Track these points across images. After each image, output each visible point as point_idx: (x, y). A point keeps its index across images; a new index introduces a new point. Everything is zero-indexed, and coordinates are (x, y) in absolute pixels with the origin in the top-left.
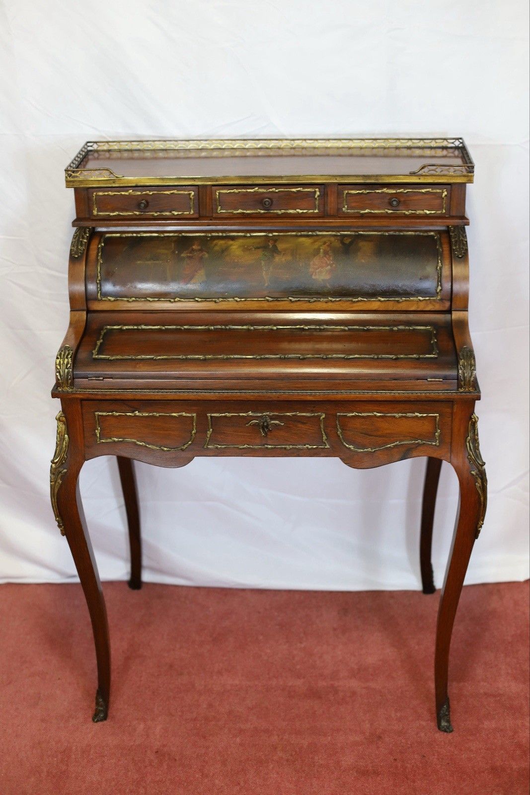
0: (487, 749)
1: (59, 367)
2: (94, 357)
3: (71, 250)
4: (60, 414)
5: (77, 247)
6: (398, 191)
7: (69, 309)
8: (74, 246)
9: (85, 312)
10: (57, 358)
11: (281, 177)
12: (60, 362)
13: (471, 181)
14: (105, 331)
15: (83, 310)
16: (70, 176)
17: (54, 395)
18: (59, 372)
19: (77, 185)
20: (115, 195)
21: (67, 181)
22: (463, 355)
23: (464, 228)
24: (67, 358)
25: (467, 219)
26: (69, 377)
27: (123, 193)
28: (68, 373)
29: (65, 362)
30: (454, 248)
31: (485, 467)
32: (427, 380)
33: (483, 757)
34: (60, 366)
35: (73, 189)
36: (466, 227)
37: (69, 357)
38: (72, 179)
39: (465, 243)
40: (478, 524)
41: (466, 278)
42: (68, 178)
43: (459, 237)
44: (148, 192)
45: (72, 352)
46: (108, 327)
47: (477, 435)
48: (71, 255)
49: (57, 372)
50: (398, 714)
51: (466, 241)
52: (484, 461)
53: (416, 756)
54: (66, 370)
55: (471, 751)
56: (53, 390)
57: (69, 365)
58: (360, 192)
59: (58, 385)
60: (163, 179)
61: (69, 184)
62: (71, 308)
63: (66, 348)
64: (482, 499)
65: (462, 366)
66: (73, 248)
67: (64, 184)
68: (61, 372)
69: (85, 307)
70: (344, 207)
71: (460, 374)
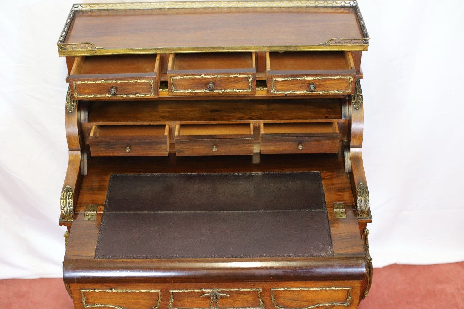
1: (63, 206)
3: (66, 106)
4: (66, 233)
7: (68, 150)
8: (68, 103)
9: (80, 152)
10: (61, 199)
11: (223, 48)
12: (63, 202)
13: (366, 50)
15: (78, 150)
16: (61, 48)
17: (61, 224)
19: (68, 55)
21: (59, 52)
22: (360, 192)
23: (359, 81)
24: (68, 199)
25: (362, 74)
26: (71, 212)
28: (70, 210)
29: (68, 202)
30: (353, 102)
31: (372, 261)
34: (64, 205)
35: (65, 57)
36: (360, 80)
37: (70, 197)
38: (63, 50)
39: (361, 97)
42: (60, 50)
43: (356, 93)
45: (72, 192)
48: (66, 110)
49: (62, 209)
51: (362, 96)
52: (372, 257)
54: (69, 208)
56: (60, 220)
57: (70, 204)
59: (62, 217)
60: (133, 50)
61: (61, 54)
63: (67, 189)
64: (369, 280)
65: (360, 201)
66: (67, 104)
67: (58, 54)
68: (65, 210)
69: (80, 148)
70: (272, 90)
71: (358, 207)
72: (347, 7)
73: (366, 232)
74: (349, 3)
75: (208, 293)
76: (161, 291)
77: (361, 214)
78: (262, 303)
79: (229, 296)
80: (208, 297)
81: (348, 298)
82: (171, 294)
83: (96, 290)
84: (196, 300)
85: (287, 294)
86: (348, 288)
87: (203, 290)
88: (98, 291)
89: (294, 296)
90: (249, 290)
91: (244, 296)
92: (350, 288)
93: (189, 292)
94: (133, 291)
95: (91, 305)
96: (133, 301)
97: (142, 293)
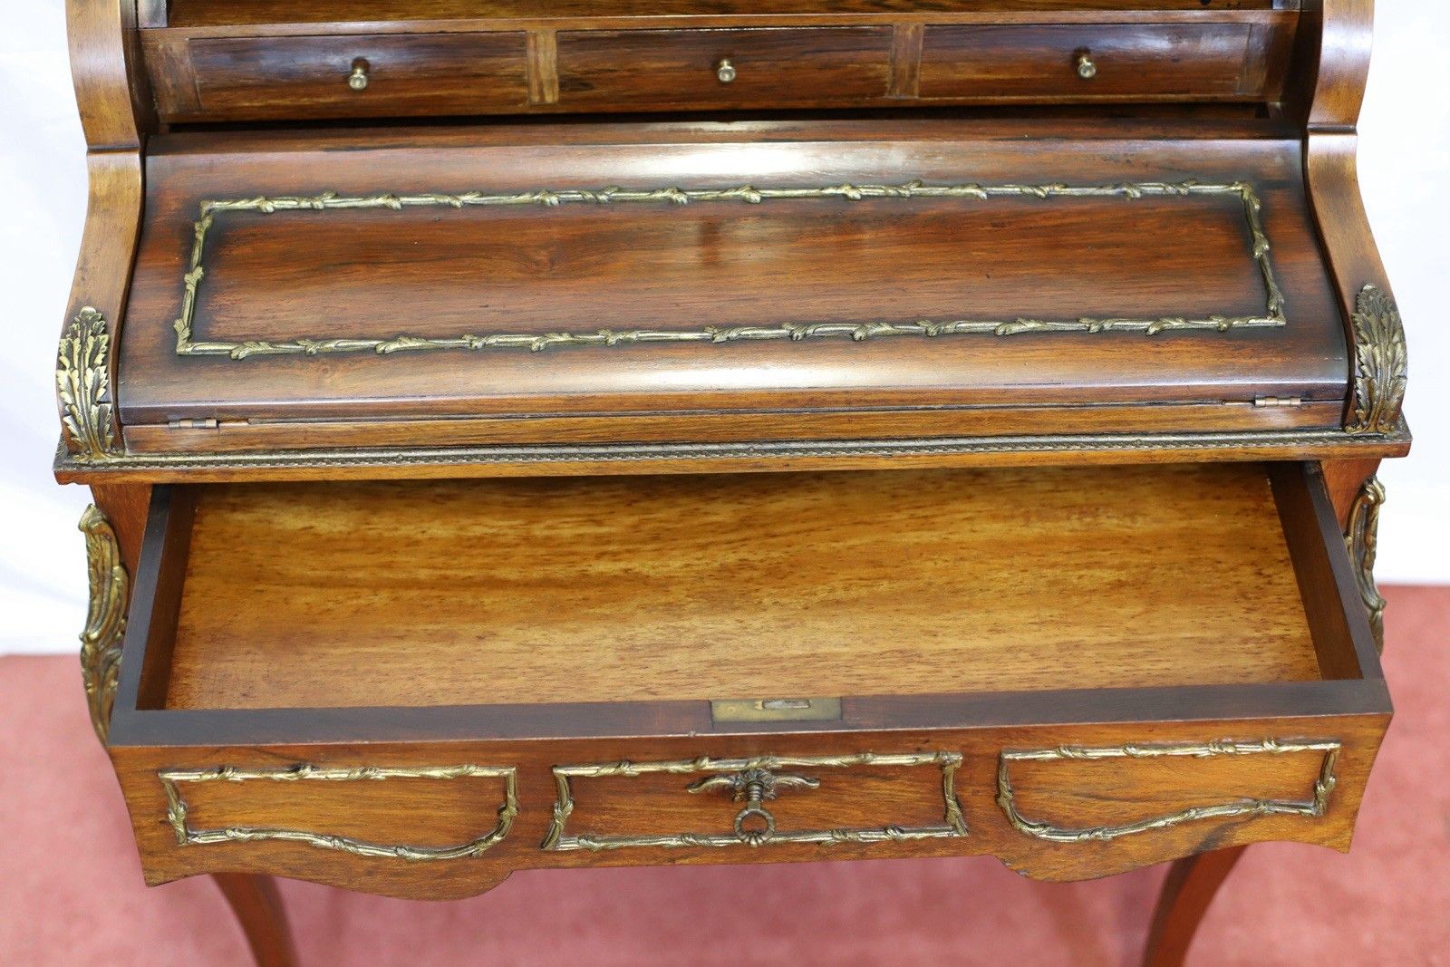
1: (69, 400)
2: (180, 350)
4: (87, 515)
7: (85, 147)
9: (136, 157)
10: (61, 366)
12: (70, 380)
14: (207, 222)
15: (129, 150)
17: (62, 478)
18: (72, 414)
22: (1368, 327)
24: (92, 366)
26: (108, 426)
28: (101, 415)
29: (89, 383)
32: (1253, 402)
34: (73, 394)
37: (99, 360)
45: (106, 336)
46: (217, 205)
47: (1374, 534)
49: (64, 414)
52: (1382, 597)
54: (95, 409)
56: (58, 458)
57: (102, 391)
59: (69, 446)
62: (88, 145)
63: (86, 322)
65: (1369, 366)
68: (78, 415)
69: (136, 140)
71: (1359, 392)
73: (1375, 492)
75: (726, 774)
76: (519, 772)
77: (1367, 418)
78: (954, 809)
79: (815, 785)
80: (726, 793)
81: (1324, 782)
82: (563, 782)
83: (228, 774)
84: (670, 806)
85: (1067, 773)
86: (1332, 746)
87: (707, 765)
88: (239, 777)
89: (1094, 779)
90: (905, 760)
91: (883, 785)
92: (1338, 746)
93: (643, 774)
94: (392, 773)
95: (209, 832)
96: (395, 812)
97: (433, 778)
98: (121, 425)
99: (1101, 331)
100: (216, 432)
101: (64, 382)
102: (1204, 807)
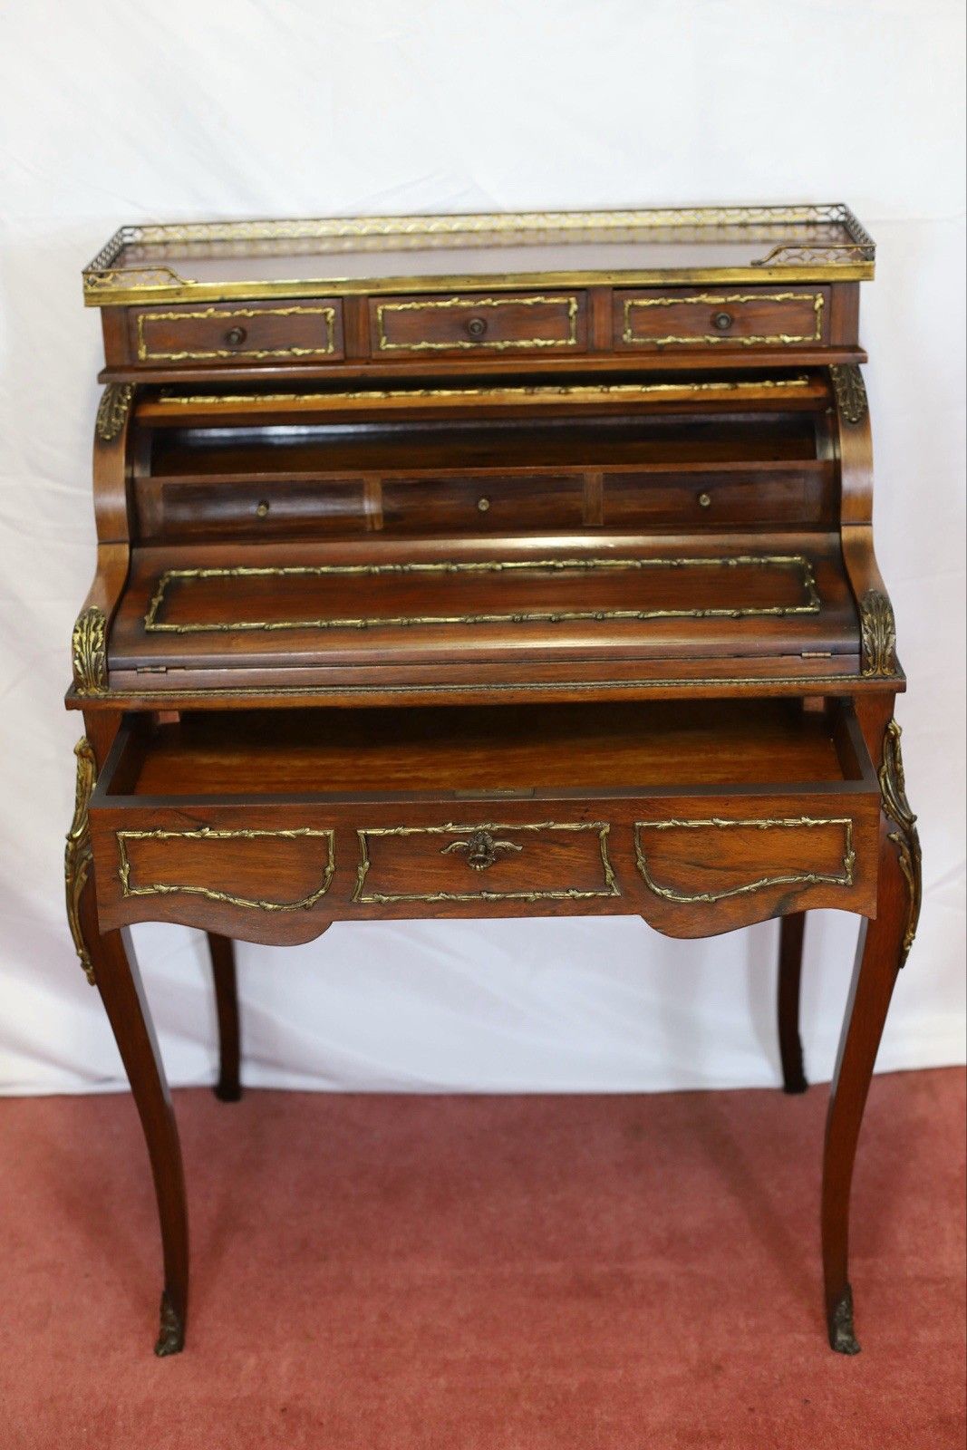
0: (929, 1384)
1: (79, 649)
2: (147, 627)
3: (97, 426)
4: (80, 743)
5: (109, 421)
6: (730, 299)
7: (95, 540)
8: (102, 419)
9: (126, 547)
10: (76, 631)
11: (502, 277)
12: (81, 638)
13: (868, 276)
14: (167, 580)
15: (122, 542)
16: (93, 283)
17: (70, 705)
18: (80, 659)
19: (106, 301)
20: (180, 319)
21: (87, 295)
22: (870, 606)
23: (858, 369)
24: (95, 630)
25: (861, 351)
26: (100, 667)
27: (196, 315)
28: (97, 659)
29: (92, 639)
30: (842, 404)
31: (917, 824)
32: (801, 655)
33: (922, 1399)
34: (81, 646)
35: (99, 310)
36: (862, 367)
37: (99, 627)
38: (95, 290)
39: (862, 394)
40: (904, 938)
41: (866, 463)
42: (89, 287)
43: (850, 384)
44: (244, 311)
45: (104, 619)
46: (173, 573)
47: (900, 762)
48: (97, 435)
49: (75, 658)
50: (752, 1323)
51: (865, 392)
53: (791, 1402)
54: (94, 654)
55: (898, 1388)
56: (68, 693)
57: (99, 645)
58: (657, 302)
59: (78, 683)
60: (273, 286)
61: (90, 299)
62: (99, 539)
63: (92, 613)
64: (912, 888)
65: (869, 626)
66: (100, 422)
67: (81, 299)
68: (84, 658)
69: (127, 537)
70: (625, 332)
71: (866, 643)
72: (824, 223)
73: (895, 730)
74: (827, 214)
75: (465, 836)
76: (336, 835)
77: (874, 663)
78: (610, 874)
79: (520, 848)
80: (463, 853)
81: (848, 857)
82: (363, 839)
83: (159, 832)
84: (430, 867)
85: (679, 842)
86: (846, 820)
87: (451, 827)
88: (166, 835)
89: (697, 849)
90: (574, 826)
91: (563, 851)
92: (850, 820)
93: (411, 833)
94: (258, 833)
95: (144, 886)
96: (260, 871)
97: (283, 837)
98: (108, 671)
99: (703, 616)
100: (165, 675)
101: (77, 637)
102: (774, 876)
